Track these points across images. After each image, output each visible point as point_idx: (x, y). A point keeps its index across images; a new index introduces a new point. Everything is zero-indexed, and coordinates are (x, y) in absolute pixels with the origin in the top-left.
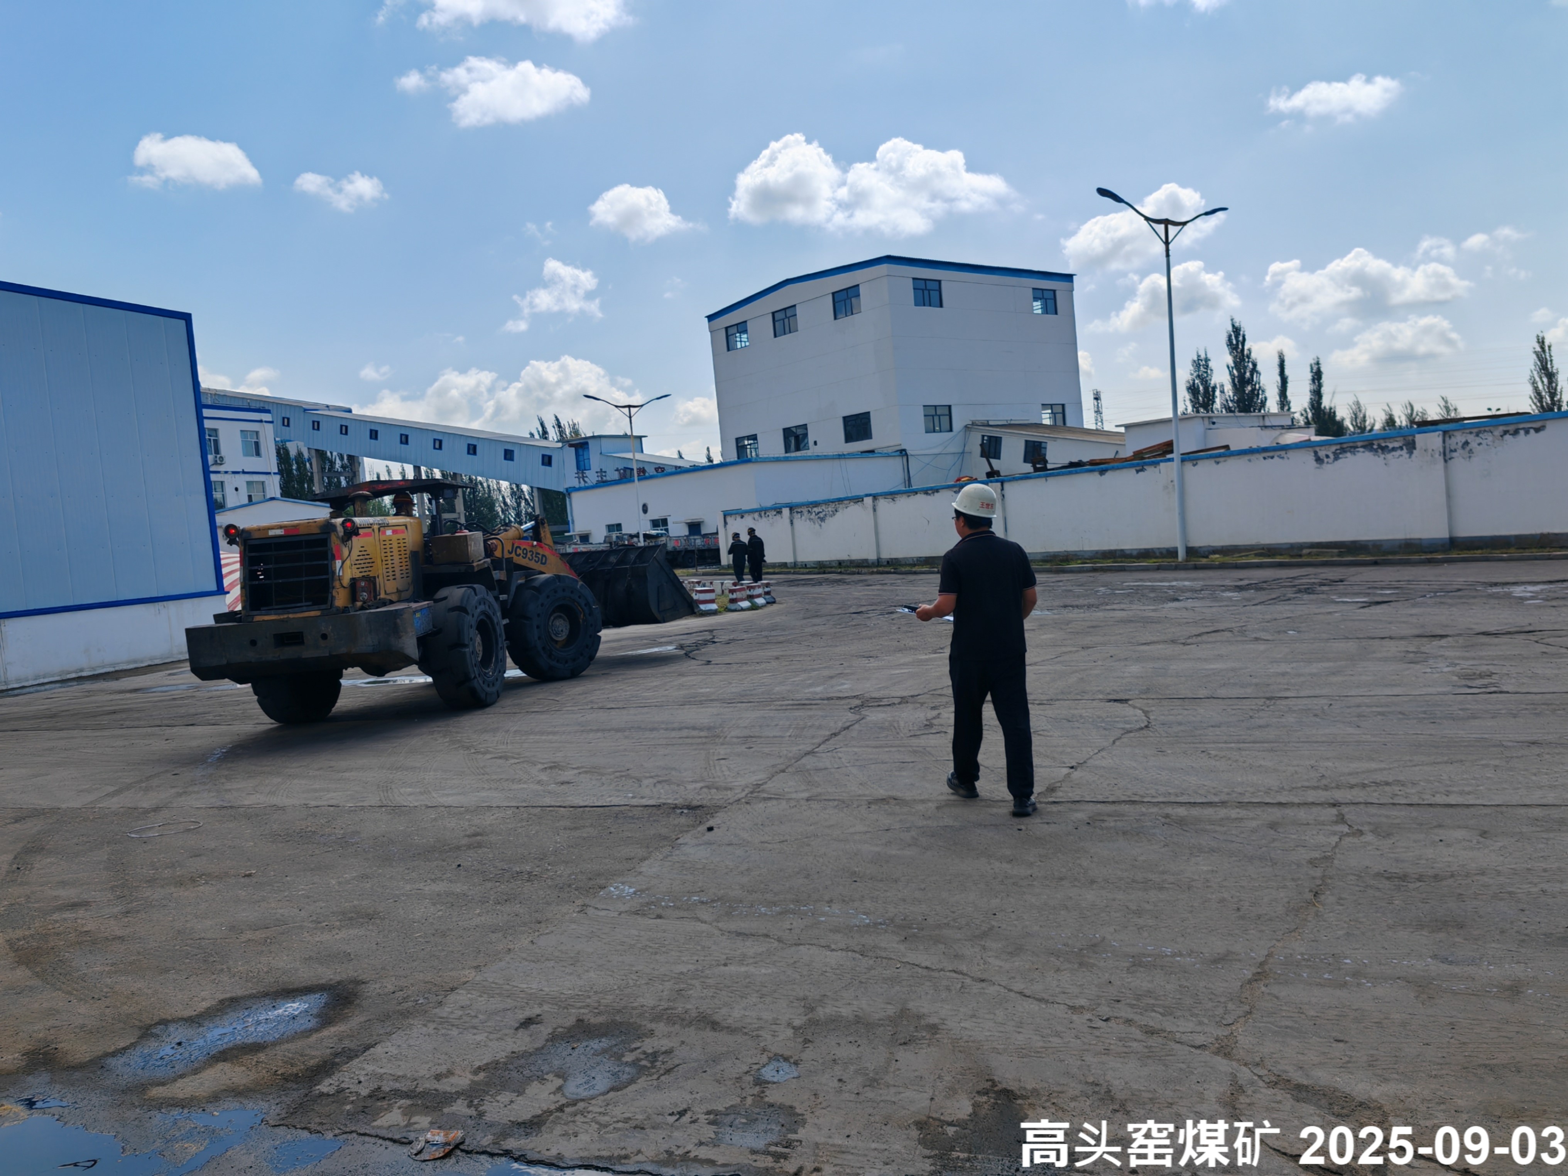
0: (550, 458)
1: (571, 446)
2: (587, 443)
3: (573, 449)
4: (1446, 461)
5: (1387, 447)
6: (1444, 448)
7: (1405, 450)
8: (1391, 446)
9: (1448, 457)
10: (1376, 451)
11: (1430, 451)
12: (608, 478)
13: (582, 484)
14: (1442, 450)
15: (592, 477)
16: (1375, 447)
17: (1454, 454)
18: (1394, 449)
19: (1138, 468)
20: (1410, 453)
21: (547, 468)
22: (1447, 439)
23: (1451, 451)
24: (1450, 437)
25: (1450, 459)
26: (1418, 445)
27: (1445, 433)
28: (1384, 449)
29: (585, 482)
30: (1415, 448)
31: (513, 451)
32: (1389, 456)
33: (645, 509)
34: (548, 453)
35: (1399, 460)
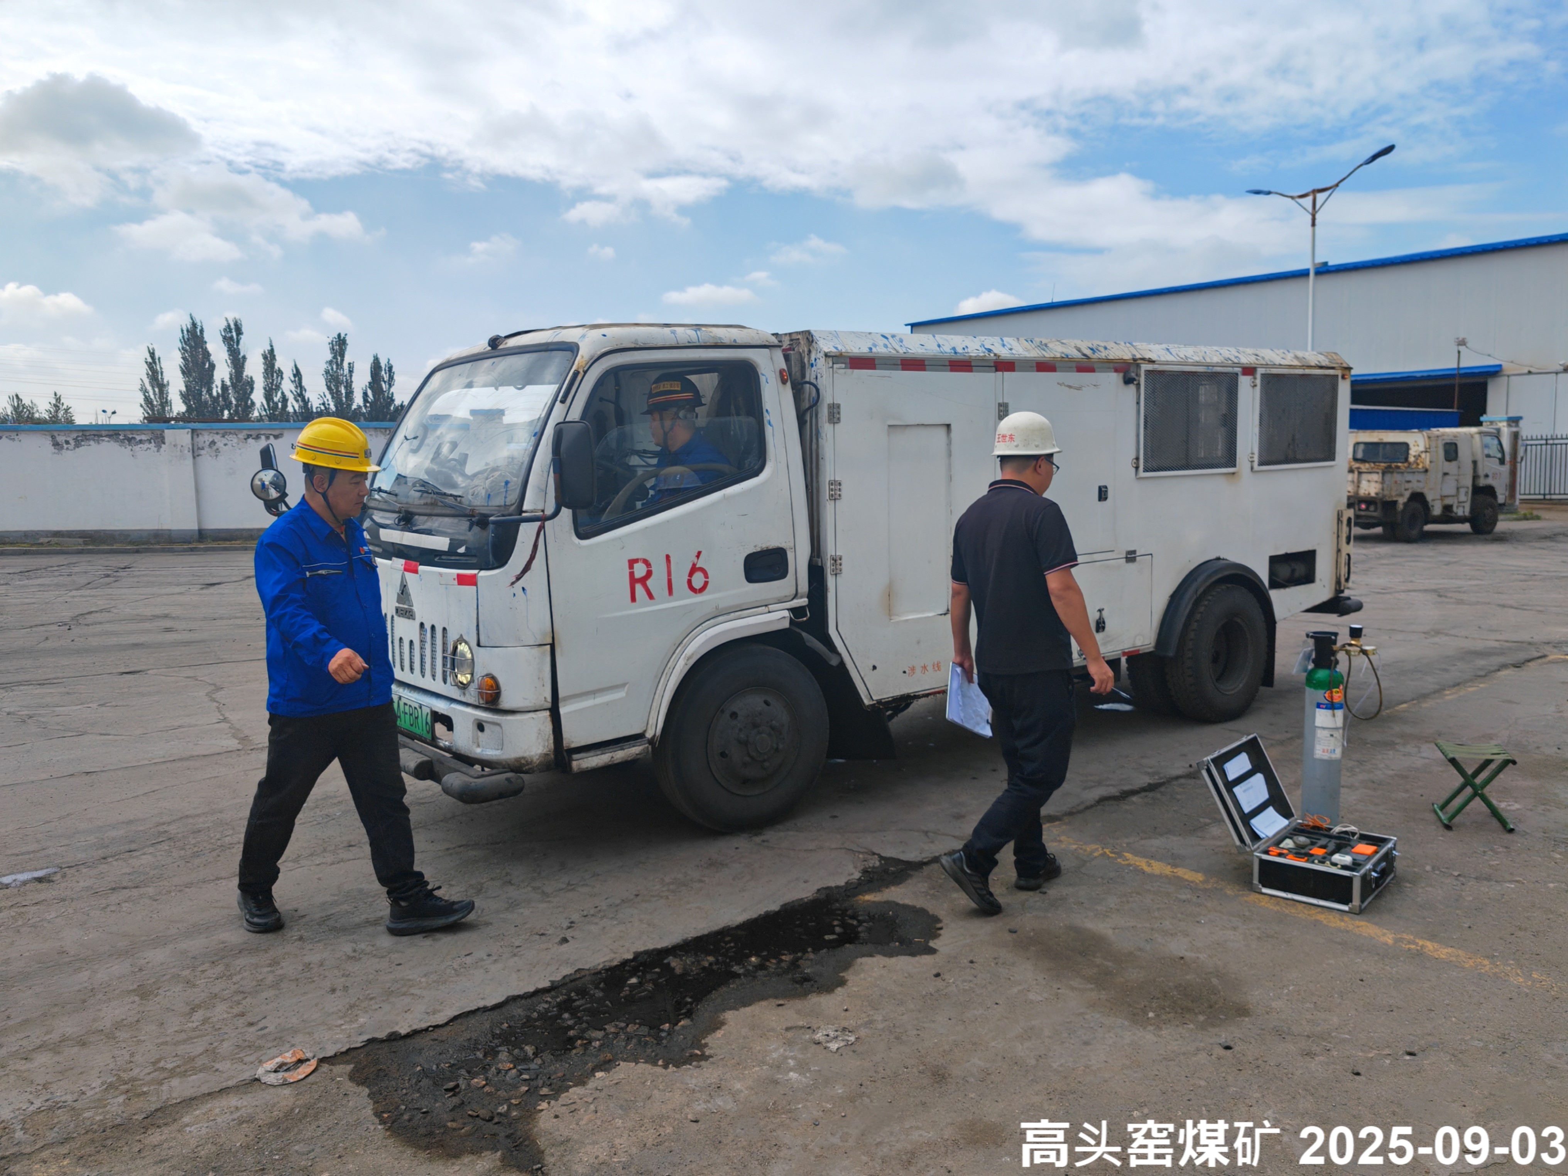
4: (194, 457)
5: (134, 438)
6: (193, 445)
7: (153, 444)
8: (138, 438)
9: (196, 454)
10: (122, 441)
11: (179, 447)
14: (191, 447)
16: (121, 437)
17: (202, 452)
18: (141, 442)
20: (159, 447)
22: (195, 437)
23: (199, 448)
24: (198, 435)
25: (198, 456)
26: (166, 440)
27: (193, 431)
28: (130, 440)
30: (164, 443)
32: (137, 448)
35: (145, 453)
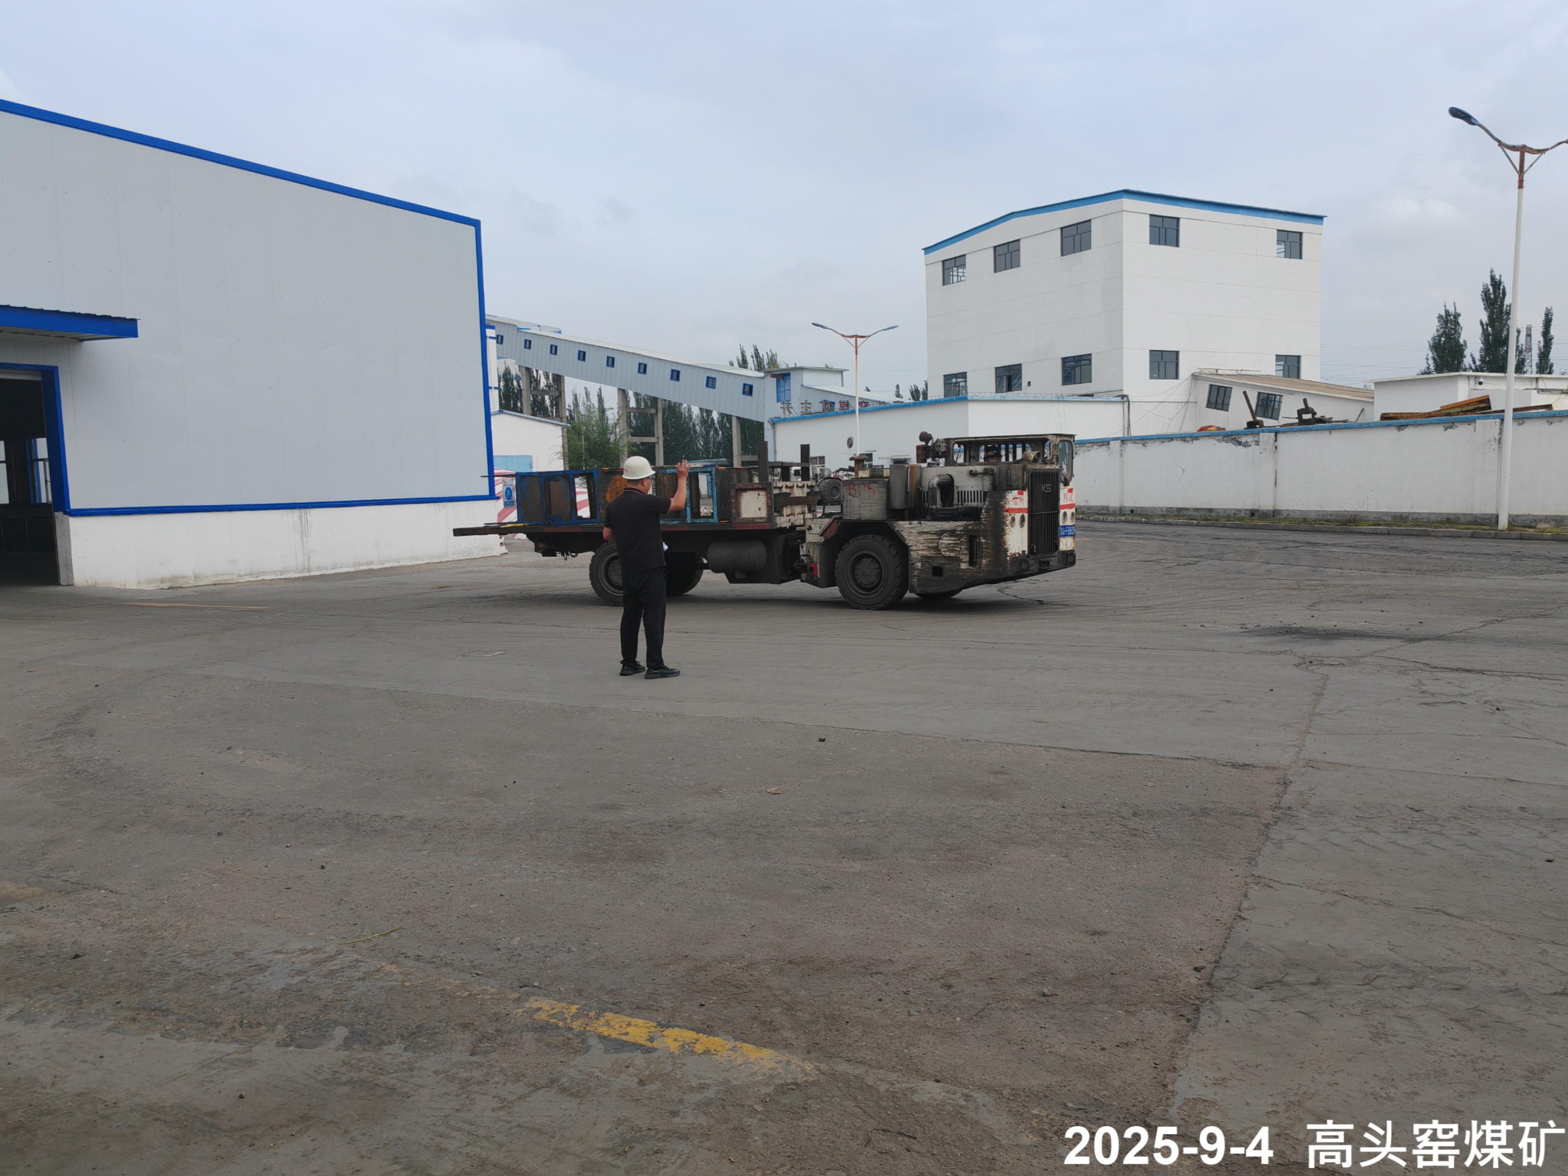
0: (751, 387)
1: (773, 376)
2: (789, 375)
3: (775, 379)
12: (813, 411)
13: (787, 415)
15: (797, 409)
19: (1447, 425)
21: (748, 397)
29: (790, 412)
31: (715, 379)
33: (850, 443)
34: (749, 382)
